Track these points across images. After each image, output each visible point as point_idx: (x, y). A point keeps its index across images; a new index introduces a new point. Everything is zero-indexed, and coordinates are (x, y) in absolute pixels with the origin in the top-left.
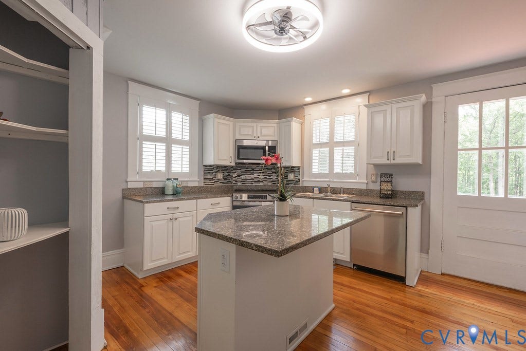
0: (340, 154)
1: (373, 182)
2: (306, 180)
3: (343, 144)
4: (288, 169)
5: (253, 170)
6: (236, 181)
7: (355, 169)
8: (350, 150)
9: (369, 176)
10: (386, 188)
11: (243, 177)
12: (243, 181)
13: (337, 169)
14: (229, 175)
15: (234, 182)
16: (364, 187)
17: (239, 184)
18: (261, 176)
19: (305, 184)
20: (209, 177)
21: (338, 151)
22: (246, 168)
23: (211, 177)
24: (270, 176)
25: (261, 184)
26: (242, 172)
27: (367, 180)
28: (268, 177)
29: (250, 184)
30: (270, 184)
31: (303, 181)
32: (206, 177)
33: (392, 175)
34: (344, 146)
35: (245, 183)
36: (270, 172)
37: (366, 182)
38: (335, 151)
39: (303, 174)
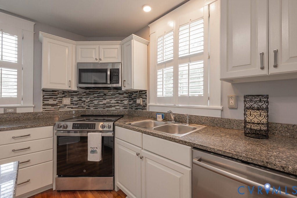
0: (185, 72)
1: (231, 108)
2: (152, 105)
3: (190, 59)
4: (136, 94)
5: (105, 95)
6: (89, 106)
7: (205, 90)
8: (198, 66)
9: (226, 100)
10: (256, 121)
11: (96, 102)
12: (95, 105)
13: (183, 92)
14: (80, 100)
15: (87, 107)
16: (217, 115)
17: (92, 109)
18: (113, 101)
19: (151, 110)
20: (51, 102)
21: (183, 68)
22: (99, 94)
23: (55, 103)
24: (122, 101)
25: (113, 108)
26: (95, 97)
27: (221, 105)
28: (119, 102)
29: (102, 109)
30: (122, 108)
31: (149, 106)
32: (46, 102)
33: (267, 97)
34: (190, 61)
35: (97, 108)
36: (122, 96)
37: (220, 107)
38: (180, 69)
39: (149, 98)
